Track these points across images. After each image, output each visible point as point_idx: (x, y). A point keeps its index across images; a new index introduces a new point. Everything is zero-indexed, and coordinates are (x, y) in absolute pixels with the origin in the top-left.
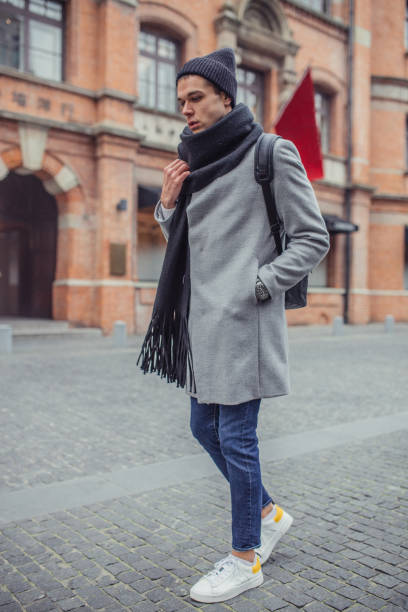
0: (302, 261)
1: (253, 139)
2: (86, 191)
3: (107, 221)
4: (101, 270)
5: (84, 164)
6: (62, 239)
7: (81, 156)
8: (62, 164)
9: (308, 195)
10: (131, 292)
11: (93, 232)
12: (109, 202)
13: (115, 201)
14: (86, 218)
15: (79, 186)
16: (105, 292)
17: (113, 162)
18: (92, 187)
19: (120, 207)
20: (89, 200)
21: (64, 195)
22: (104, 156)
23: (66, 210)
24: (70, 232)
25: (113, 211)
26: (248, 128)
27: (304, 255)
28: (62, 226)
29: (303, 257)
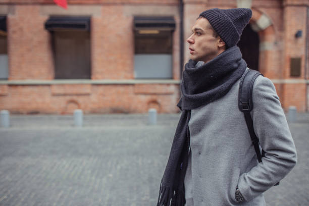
0: (271, 175)
1: (239, 75)
2: (276, 28)
3: (289, 45)
4: (284, 73)
5: (275, 12)
6: (262, 56)
7: (273, 7)
8: (261, 13)
9: (280, 122)
10: (304, 87)
11: (280, 52)
12: (290, 32)
13: (294, 32)
14: (276, 43)
15: (272, 26)
16: (286, 87)
17: (293, 8)
18: (280, 25)
19: (298, 35)
20: (278, 33)
21: (263, 32)
22: (287, 5)
23: (264, 40)
24: (266, 52)
25: (293, 38)
26: (236, 65)
27: (272, 171)
28: (262, 49)
29: (272, 173)
